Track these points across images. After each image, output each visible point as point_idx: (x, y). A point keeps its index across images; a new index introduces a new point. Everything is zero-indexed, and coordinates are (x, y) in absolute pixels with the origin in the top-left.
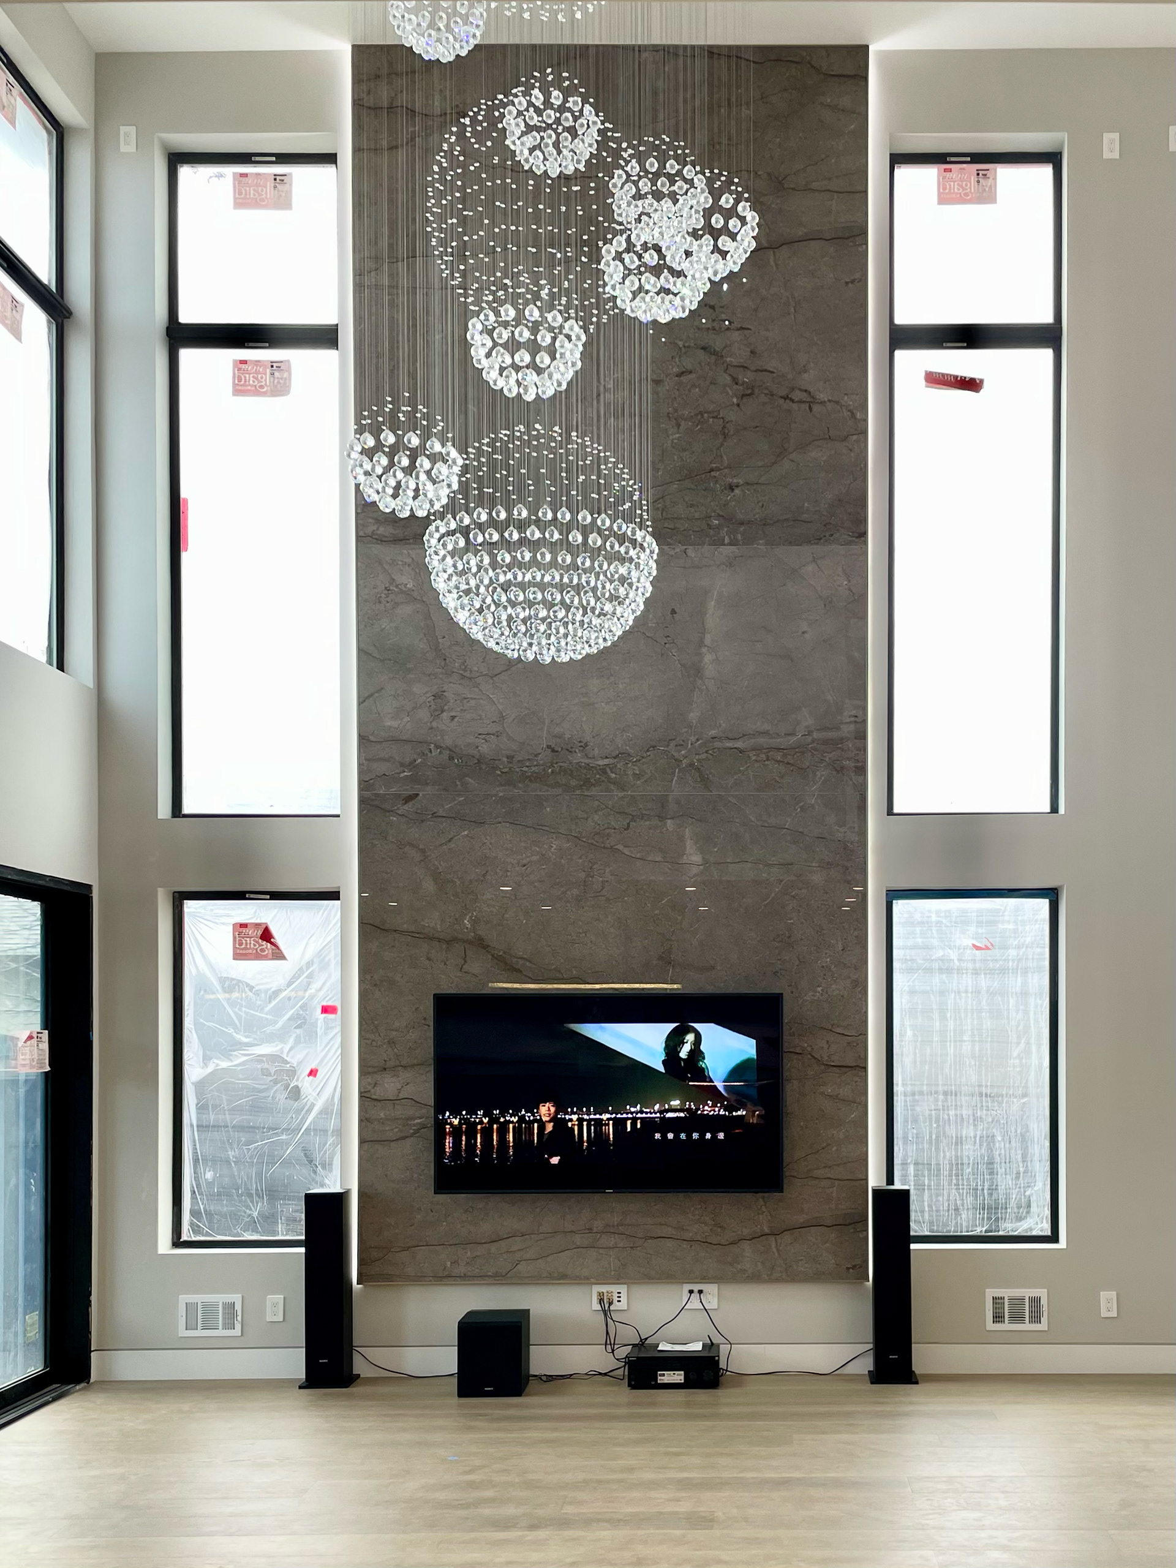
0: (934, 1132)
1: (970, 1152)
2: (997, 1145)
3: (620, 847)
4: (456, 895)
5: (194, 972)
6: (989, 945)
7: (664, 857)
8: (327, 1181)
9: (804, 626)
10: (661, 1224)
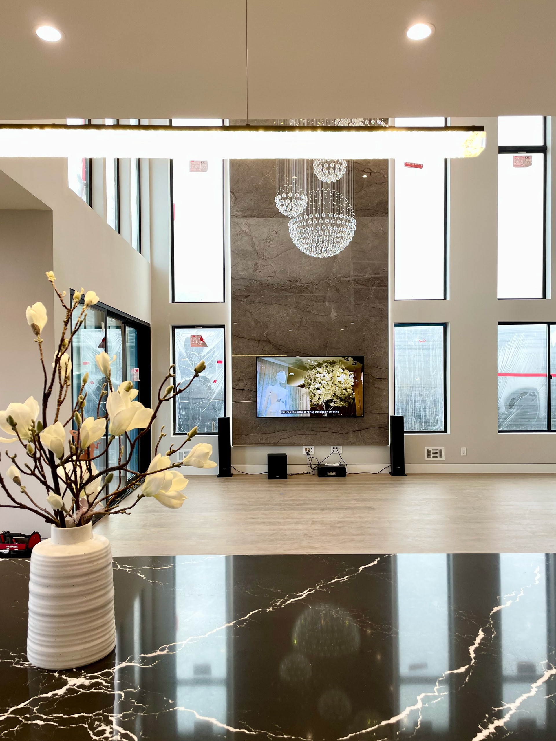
0: (407, 399)
1: (418, 405)
2: (427, 403)
3: (311, 311)
4: (261, 327)
5: (179, 351)
6: (424, 341)
7: (325, 314)
8: (219, 415)
9: (369, 242)
10: (325, 427)
